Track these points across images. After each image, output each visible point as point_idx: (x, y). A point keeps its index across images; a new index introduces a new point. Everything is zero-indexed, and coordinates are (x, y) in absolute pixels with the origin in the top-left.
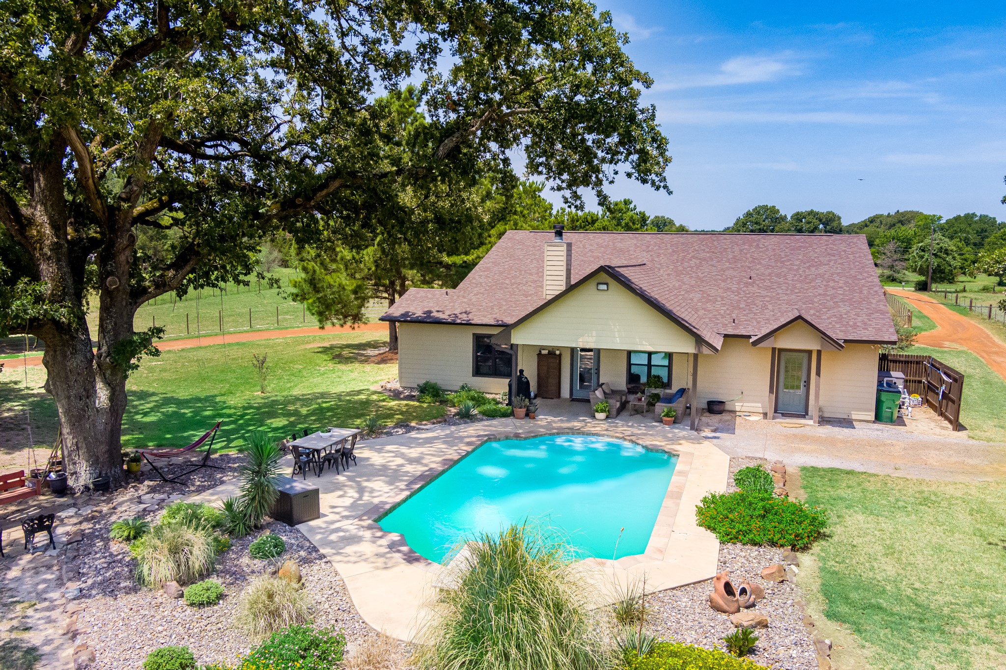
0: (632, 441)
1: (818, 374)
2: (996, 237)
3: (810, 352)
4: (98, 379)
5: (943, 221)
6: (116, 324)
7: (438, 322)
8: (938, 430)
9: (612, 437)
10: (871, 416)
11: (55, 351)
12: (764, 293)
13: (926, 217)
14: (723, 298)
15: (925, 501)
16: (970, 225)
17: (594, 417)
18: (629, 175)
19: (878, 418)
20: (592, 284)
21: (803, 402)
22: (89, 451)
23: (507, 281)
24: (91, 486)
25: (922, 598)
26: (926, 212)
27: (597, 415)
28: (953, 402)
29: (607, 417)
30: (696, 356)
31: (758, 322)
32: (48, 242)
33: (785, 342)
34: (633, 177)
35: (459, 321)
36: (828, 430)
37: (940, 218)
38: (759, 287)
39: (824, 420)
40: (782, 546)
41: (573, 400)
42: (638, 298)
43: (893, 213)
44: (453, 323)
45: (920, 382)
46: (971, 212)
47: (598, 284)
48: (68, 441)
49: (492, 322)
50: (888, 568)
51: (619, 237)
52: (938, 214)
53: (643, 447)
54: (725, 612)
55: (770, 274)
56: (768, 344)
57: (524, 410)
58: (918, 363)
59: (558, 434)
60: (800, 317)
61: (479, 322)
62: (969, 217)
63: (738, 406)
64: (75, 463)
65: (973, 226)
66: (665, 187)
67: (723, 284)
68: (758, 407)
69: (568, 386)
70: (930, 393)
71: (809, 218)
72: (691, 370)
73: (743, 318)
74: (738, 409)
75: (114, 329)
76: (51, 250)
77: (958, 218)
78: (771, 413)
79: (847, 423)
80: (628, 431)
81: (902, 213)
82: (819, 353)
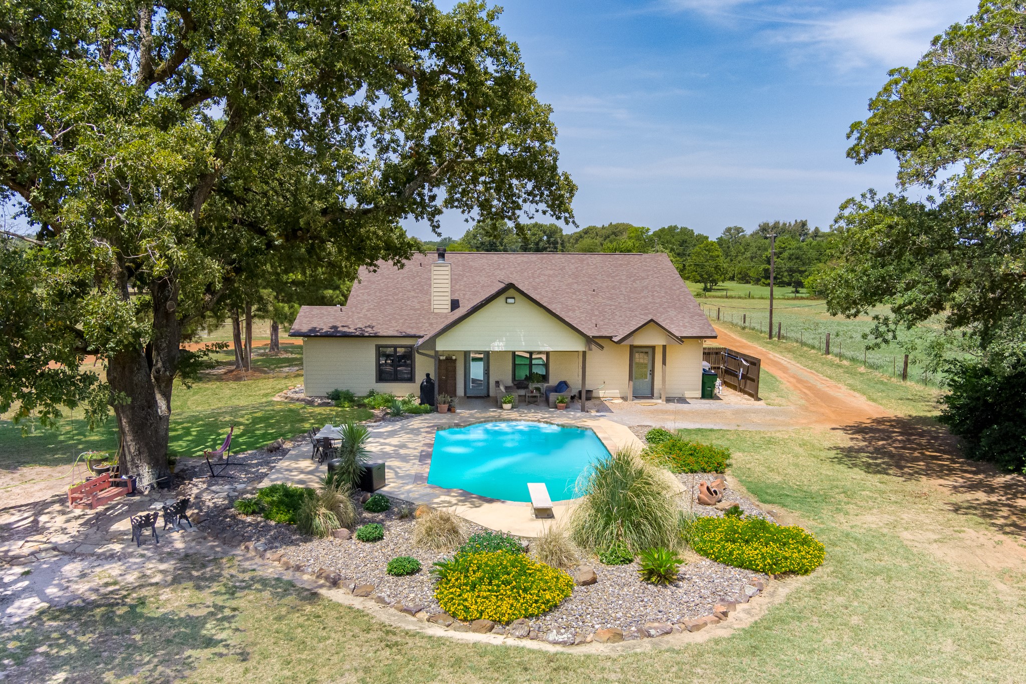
0: (547, 423)
1: (664, 363)
2: (700, 248)
3: (653, 348)
4: (156, 392)
5: (651, 233)
6: (170, 342)
7: (346, 336)
8: (745, 401)
9: (528, 421)
10: (699, 394)
11: (124, 368)
12: (609, 302)
13: (637, 230)
14: (579, 308)
15: (769, 442)
16: (673, 236)
17: (501, 408)
18: (544, 212)
19: (704, 396)
20: (501, 299)
21: (650, 386)
22: (150, 455)
23: (390, 298)
24: (155, 486)
25: (805, 488)
26: (636, 224)
27: (505, 406)
28: (753, 380)
29: (512, 408)
30: (584, 353)
31: (614, 326)
32: (115, 272)
33: (639, 341)
34: (547, 214)
35: (367, 334)
36: (672, 406)
37: (648, 230)
38: (603, 299)
39: (669, 400)
40: (710, 472)
41: (468, 397)
42: (541, 309)
43: (606, 225)
44: (362, 336)
45: (719, 368)
46: (673, 225)
47: (507, 298)
48: (131, 447)
49: (396, 334)
50: (777, 479)
51: (470, 256)
52: (646, 226)
53: (558, 425)
54: (709, 504)
55: (607, 287)
56: (628, 342)
57: (446, 406)
58: (717, 353)
59: (485, 422)
60: (652, 320)
61: (385, 334)
62: (672, 229)
63: (601, 394)
64: (137, 467)
65: (676, 237)
66: (574, 222)
67: (574, 297)
68: (616, 392)
69: (463, 386)
70: (727, 376)
71: (534, 230)
72: (581, 364)
73: (601, 323)
74: (601, 395)
75: (168, 346)
76: (118, 279)
77: (662, 230)
78: (630, 396)
79: (682, 400)
80: (539, 415)
81: (615, 226)
82: (664, 347)
